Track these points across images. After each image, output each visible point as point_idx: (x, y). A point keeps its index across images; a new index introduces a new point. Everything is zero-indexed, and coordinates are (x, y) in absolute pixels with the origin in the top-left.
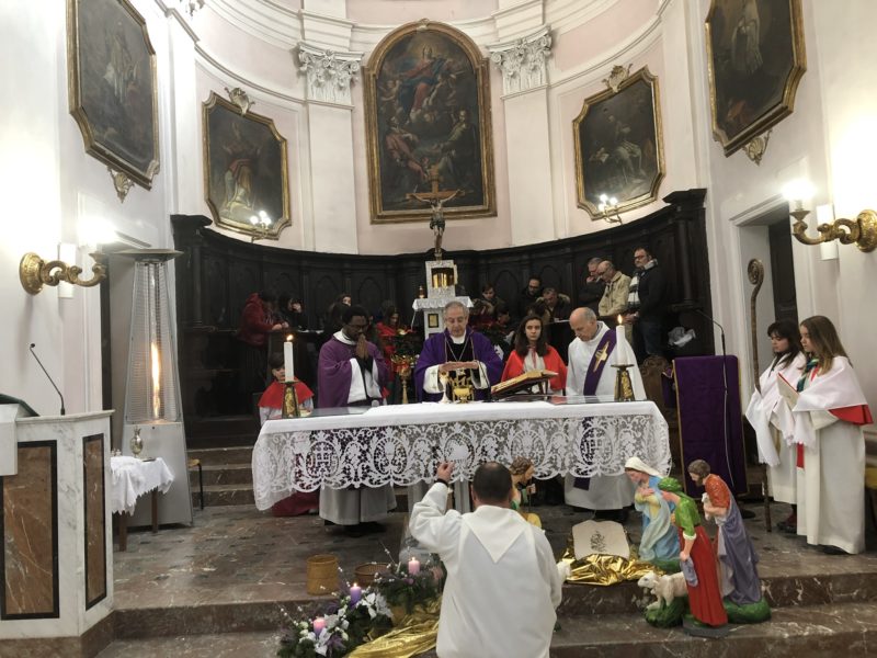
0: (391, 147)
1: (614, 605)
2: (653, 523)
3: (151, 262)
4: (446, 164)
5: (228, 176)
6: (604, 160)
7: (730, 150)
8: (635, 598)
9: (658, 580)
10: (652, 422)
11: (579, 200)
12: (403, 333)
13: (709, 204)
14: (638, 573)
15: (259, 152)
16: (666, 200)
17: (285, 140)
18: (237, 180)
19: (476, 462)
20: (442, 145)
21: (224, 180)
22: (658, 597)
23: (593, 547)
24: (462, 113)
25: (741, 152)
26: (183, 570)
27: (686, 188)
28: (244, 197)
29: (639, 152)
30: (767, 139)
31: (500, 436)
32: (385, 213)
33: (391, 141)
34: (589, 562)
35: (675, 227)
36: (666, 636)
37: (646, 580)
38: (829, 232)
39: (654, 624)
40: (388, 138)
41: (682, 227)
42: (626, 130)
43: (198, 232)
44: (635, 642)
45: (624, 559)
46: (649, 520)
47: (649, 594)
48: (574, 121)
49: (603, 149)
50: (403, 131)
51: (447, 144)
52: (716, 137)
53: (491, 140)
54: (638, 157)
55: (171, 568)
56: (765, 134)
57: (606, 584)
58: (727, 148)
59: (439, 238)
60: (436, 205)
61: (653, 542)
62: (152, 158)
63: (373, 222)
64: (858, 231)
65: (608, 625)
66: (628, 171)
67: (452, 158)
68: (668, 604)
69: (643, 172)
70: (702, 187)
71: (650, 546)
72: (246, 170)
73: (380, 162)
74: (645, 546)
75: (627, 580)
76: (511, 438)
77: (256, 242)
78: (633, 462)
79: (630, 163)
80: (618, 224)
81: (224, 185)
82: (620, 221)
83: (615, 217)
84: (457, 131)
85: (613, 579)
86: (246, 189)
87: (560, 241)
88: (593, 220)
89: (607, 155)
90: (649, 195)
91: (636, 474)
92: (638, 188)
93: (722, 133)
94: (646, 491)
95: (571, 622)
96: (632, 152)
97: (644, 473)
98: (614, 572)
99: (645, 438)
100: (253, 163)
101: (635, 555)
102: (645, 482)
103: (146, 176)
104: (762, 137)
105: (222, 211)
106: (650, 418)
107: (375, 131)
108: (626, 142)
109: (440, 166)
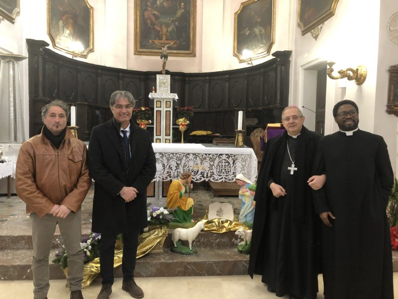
0: (146, 17)
1: (224, 242)
2: (246, 205)
3: (11, 61)
4: (173, 29)
5: (61, 23)
7: (304, 33)
8: (234, 239)
9: (244, 232)
10: (250, 158)
11: (234, 52)
12: (143, 109)
13: (293, 59)
14: (236, 228)
15: (78, 12)
16: (273, 55)
17: (92, 8)
18: (66, 25)
19: (165, 172)
20: (171, 19)
21: (58, 24)
22: (244, 239)
23: (217, 215)
24: (183, 4)
25: (309, 34)
26: (16, 217)
27: (283, 50)
28: (69, 35)
29: (263, 31)
30: (321, 28)
31: (178, 160)
32: (141, 50)
33: (146, 14)
34: (214, 222)
35: (276, 68)
36: (245, 258)
37: (239, 232)
38: (343, 74)
39: (241, 252)
40: (145, 13)
41: (279, 69)
42: (259, 20)
43: (41, 49)
44: (230, 260)
45: (230, 221)
46: (244, 204)
47: (240, 238)
48: (235, 13)
49: (247, 28)
50: (153, 10)
51: (174, 18)
52: (299, 25)
53: (196, 19)
54: (263, 34)
55: (11, 215)
56: (321, 26)
57: (221, 232)
58: (303, 32)
59: (165, 63)
60: (164, 47)
61: (245, 214)
62: (16, 7)
63: (135, 54)
64: (356, 74)
65: (220, 252)
66: (258, 40)
67: (176, 26)
68: (248, 243)
69: (264, 41)
70: (290, 50)
71: (244, 216)
72: (71, 21)
73: (141, 24)
74: (242, 216)
75: (231, 231)
76: (183, 162)
77: (75, 58)
78: (239, 176)
79: (259, 36)
80: (251, 65)
81: (58, 27)
82: (252, 64)
83: (250, 62)
84: (179, 13)
85: (224, 230)
86: (70, 31)
87: (224, 71)
88: (240, 63)
90: (266, 52)
91: (240, 182)
92: (262, 49)
93: (302, 24)
94: (244, 190)
95: (203, 249)
96: (260, 31)
97: (244, 182)
98: (225, 227)
99: (247, 165)
100: (75, 18)
101: (236, 219)
102: (244, 186)
103: (11, 16)
104: (319, 27)
105: (57, 41)
106: (250, 156)
107: (139, 8)
108: (258, 26)
109: (170, 29)
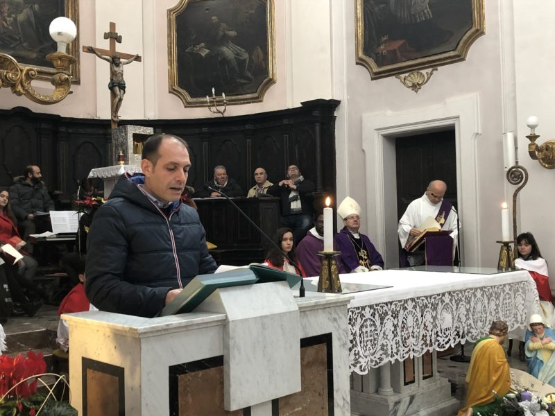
4: (28, 17)
6: (203, 55)
7: (377, 76)
11: (171, 86)
29: (246, 56)
30: (430, 74)
31: (467, 304)
41: (318, 129)
42: (233, 33)
46: (543, 362)
49: (203, 44)
54: (245, 60)
56: (429, 70)
58: (374, 74)
66: (232, 70)
67: (35, 13)
69: (248, 74)
76: (472, 305)
79: (234, 62)
82: (223, 112)
88: (187, 107)
89: (207, 51)
90: (255, 95)
96: (238, 54)
97: (545, 326)
104: (424, 72)
106: (528, 283)
108: (231, 44)
109: (21, 17)
